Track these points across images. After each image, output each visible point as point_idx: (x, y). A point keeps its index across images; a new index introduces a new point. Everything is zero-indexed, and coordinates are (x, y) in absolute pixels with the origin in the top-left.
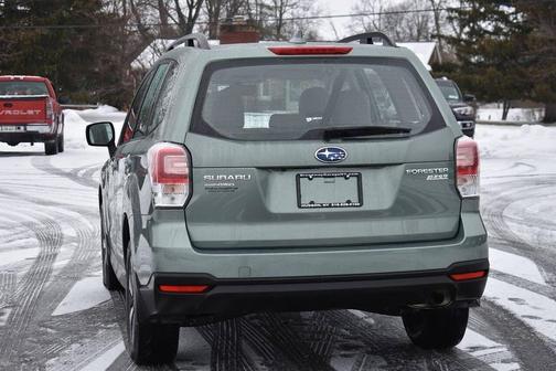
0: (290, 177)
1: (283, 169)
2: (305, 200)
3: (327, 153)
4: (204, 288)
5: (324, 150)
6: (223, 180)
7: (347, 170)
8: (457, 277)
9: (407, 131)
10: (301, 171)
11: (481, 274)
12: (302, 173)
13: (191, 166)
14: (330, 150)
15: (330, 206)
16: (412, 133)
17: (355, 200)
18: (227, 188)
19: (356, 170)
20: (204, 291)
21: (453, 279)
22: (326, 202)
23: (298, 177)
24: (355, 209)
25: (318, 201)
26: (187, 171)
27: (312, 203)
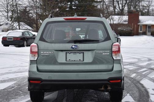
0: (64, 53)
1: (62, 51)
2: (68, 59)
3: (73, 47)
4: (40, 82)
5: (73, 46)
6: (46, 53)
7: (80, 51)
8: (111, 81)
9: (99, 41)
10: (67, 51)
11: (120, 81)
12: (67, 52)
13: (38, 50)
14: (74, 46)
15: (74, 61)
16: (100, 41)
17: (82, 59)
18: (47, 56)
19: (82, 51)
20: (40, 83)
21: (110, 82)
22: (73, 60)
23: (66, 53)
24: (82, 62)
25: (71, 59)
26: (37, 51)
27: (69, 60)
